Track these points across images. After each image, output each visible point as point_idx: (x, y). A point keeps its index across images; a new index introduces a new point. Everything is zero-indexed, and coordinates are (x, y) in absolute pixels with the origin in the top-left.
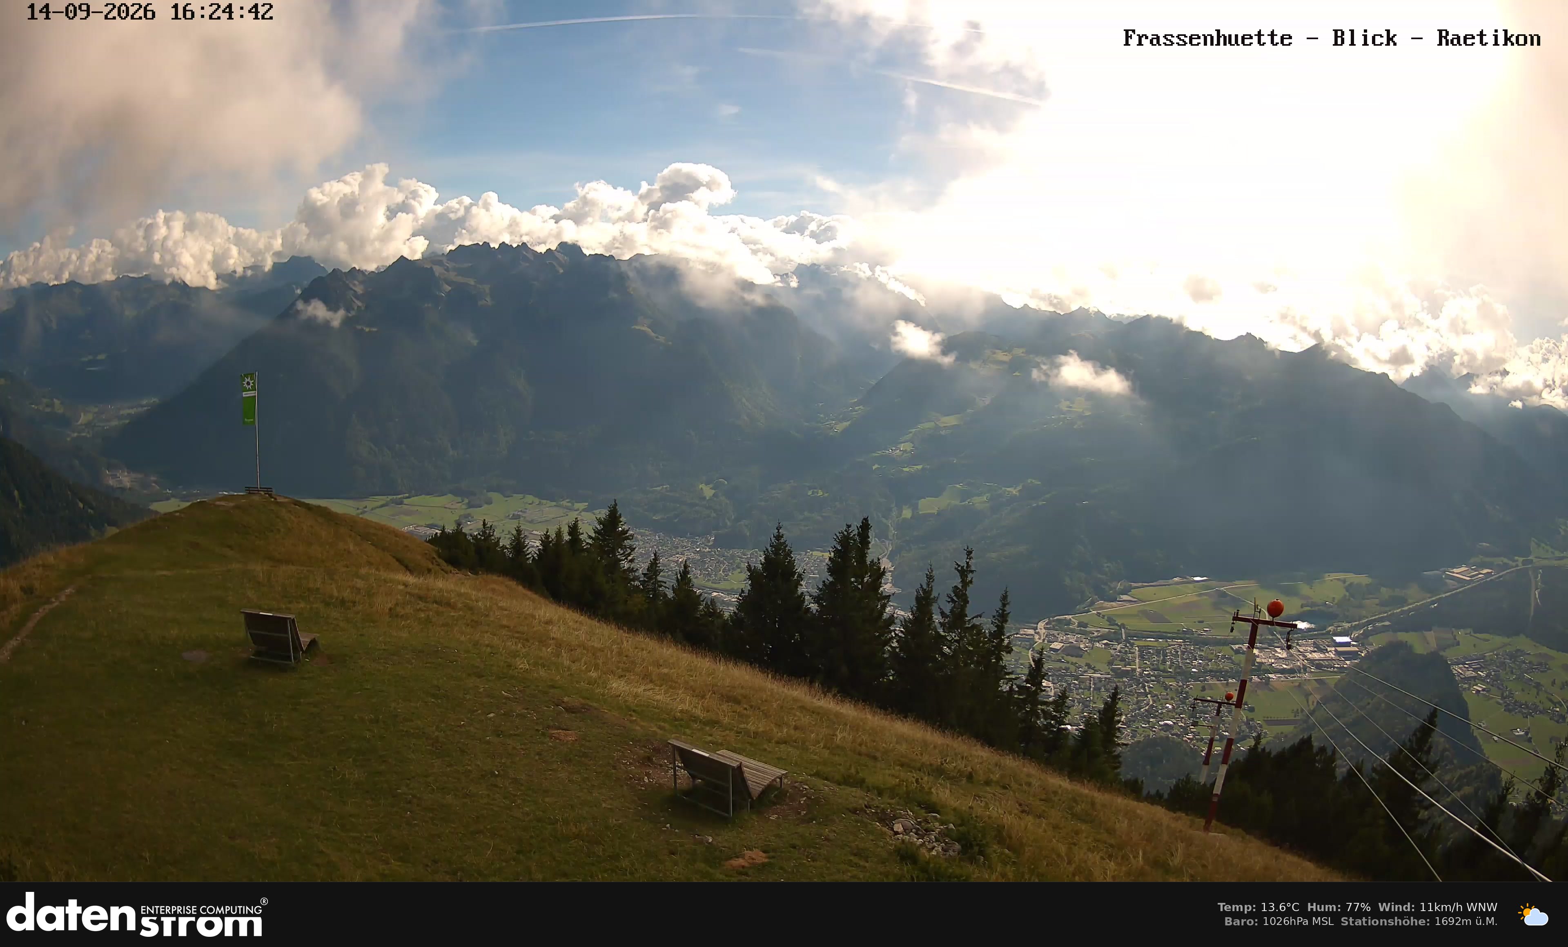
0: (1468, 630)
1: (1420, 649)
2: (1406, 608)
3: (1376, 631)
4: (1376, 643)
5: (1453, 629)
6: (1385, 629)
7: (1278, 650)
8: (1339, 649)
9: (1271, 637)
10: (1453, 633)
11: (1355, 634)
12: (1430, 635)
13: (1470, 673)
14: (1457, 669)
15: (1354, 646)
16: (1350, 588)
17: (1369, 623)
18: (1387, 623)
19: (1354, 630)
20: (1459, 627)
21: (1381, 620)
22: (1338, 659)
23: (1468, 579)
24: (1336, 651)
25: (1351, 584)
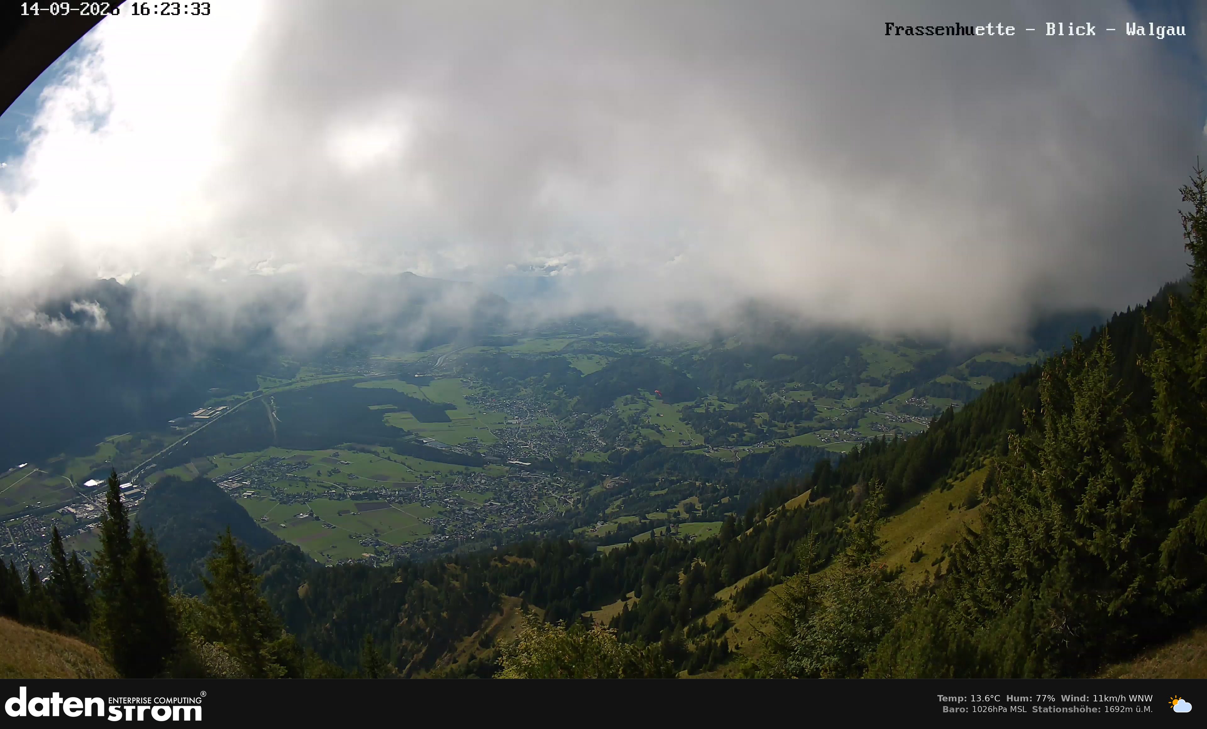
0: (222, 454)
1: (186, 477)
2: (165, 450)
3: (148, 473)
4: (151, 482)
5: (208, 457)
6: (154, 470)
7: (87, 505)
8: (127, 493)
9: (79, 497)
10: (209, 460)
11: (134, 479)
12: (191, 466)
13: (236, 485)
14: (223, 485)
15: (136, 488)
16: (118, 446)
17: (140, 469)
18: (154, 465)
19: (132, 476)
20: (212, 454)
21: (149, 464)
22: (129, 501)
23: (208, 417)
24: (125, 495)
25: (119, 443)
